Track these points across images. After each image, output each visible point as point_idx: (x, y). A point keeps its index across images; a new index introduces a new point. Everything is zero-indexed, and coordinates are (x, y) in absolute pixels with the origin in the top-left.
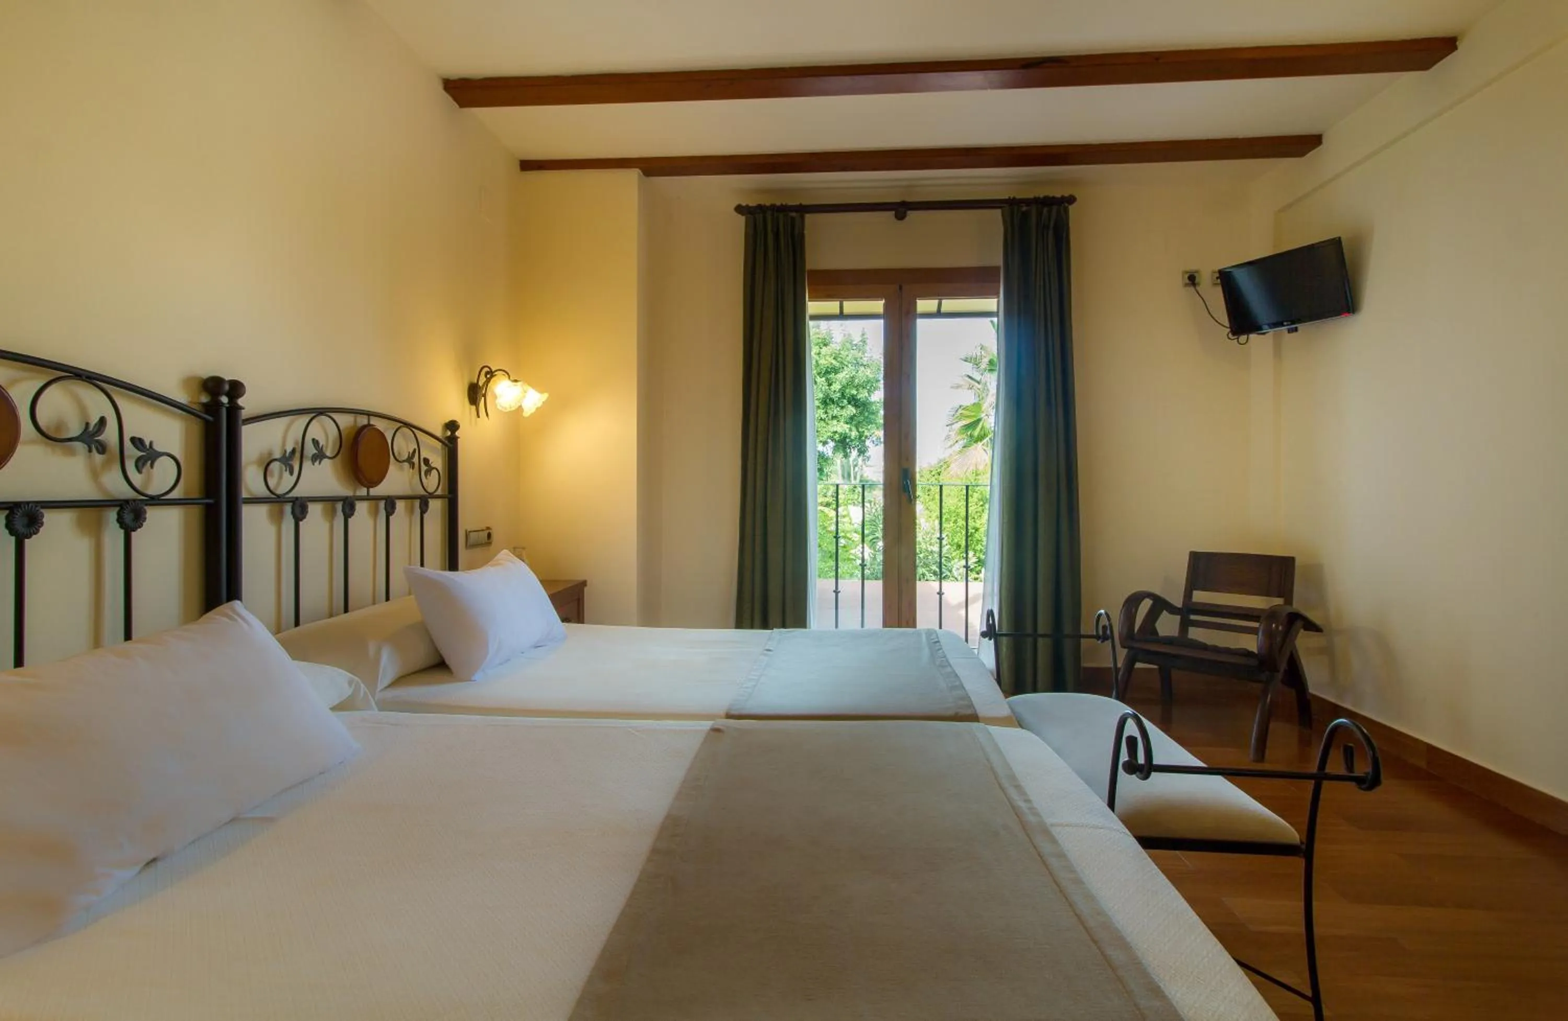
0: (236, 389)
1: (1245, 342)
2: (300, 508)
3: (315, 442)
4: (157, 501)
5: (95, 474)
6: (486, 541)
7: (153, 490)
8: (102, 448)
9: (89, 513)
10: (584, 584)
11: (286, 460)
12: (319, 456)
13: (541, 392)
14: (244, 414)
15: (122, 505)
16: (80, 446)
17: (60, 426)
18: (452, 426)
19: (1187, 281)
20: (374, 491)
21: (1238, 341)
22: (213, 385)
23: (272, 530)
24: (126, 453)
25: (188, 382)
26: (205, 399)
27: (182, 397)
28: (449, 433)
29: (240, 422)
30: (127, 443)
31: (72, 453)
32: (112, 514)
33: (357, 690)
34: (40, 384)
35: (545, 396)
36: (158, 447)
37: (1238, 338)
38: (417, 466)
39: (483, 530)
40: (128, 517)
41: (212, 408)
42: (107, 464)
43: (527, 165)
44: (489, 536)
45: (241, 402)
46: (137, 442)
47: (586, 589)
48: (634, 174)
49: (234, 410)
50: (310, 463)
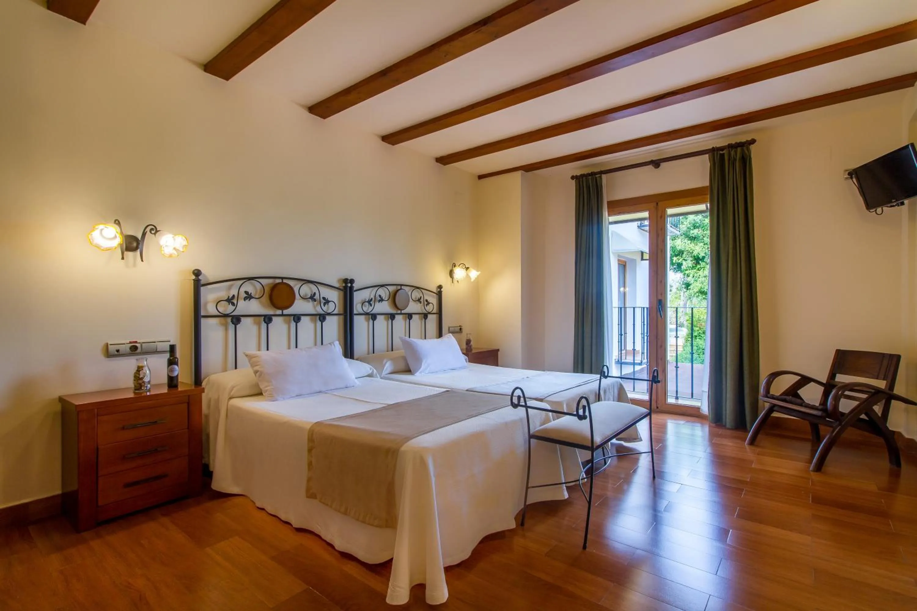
0: (352, 281)
1: (881, 212)
2: (374, 317)
3: (380, 296)
4: (329, 314)
5: (315, 307)
6: (459, 331)
7: (329, 311)
8: (315, 300)
9: (314, 317)
10: (498, 350)
11: (369, 302)
12: (381, 300)
13: (478, 271)
14: (355, 289)
15: (320, 315)
16: (310, 300)
17: (306, 295)
18: (440, 287)
19: (847, 176)
20: (403, 312)
21: (876, 213)
22: (346, 281)
23: (366, 323)
24: (321, 301)
25: (339, 281)
26: (344, 285)
27: (337, 285)
28: (439, 290)
29: (353, 291)
30: (321, 299)
31: (309, 302)
32: (318, 317)
33: (373, 371)
34: (300, 285)
35: (479, 273)
36: (329, 299)
37: (876, 211)
38: (422, 302)
39: (457, 327)
40: (321, 318)
41: (345, 287)
42: (317, 304)
43: (481, 177)
44: (461, 329)
45: (354, 285)
46: (324, 298)
47: (499, 353)
48: (519, 174)
49: (351, 288)
50: (378, 303)
